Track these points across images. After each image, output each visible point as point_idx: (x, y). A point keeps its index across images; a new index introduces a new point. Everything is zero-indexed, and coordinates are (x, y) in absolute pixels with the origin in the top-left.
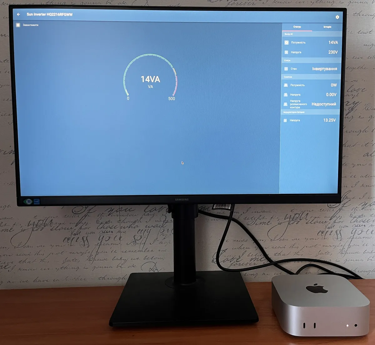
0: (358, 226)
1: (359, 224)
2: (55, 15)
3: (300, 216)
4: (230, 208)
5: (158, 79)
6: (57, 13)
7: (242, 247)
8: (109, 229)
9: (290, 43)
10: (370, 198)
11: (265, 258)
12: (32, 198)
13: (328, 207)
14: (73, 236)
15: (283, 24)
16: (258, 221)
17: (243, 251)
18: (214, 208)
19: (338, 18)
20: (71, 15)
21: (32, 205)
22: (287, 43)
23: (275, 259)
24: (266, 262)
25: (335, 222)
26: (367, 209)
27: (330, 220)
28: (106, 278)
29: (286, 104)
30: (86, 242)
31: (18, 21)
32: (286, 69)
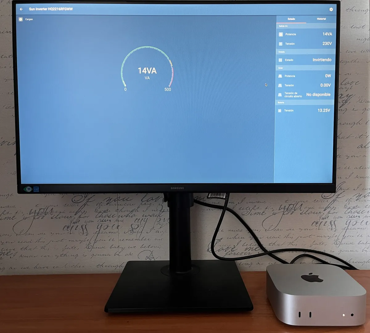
0: (353, 217)
1: (354, 215)
2: (56, 10)
3: (294, 207)
4: (224, 197)
5: (154, 71)
6: (58, 8)
7: (237, 237)
8: (107, 218)
9: (284, 34)
10: (364, 189)
11: (259, 248)
12: (32, 186)
13: (322, 197)
14: (72, 225)
15: (277, 16)
16: (253, 212)
17: (238, 241)
18: (209, 197)
19: (332, 10)
20: (71, 9)
21: (32, 192)
22: (281, 34)
23: (269, 248)
24: (261, 251)
25: (329, 213)
26: (361, 200)
27: (324, 210)
28: (104, 265)
29: (280, 95)
30: (85, 230)
31: (21, 16)
32: (280, 60)
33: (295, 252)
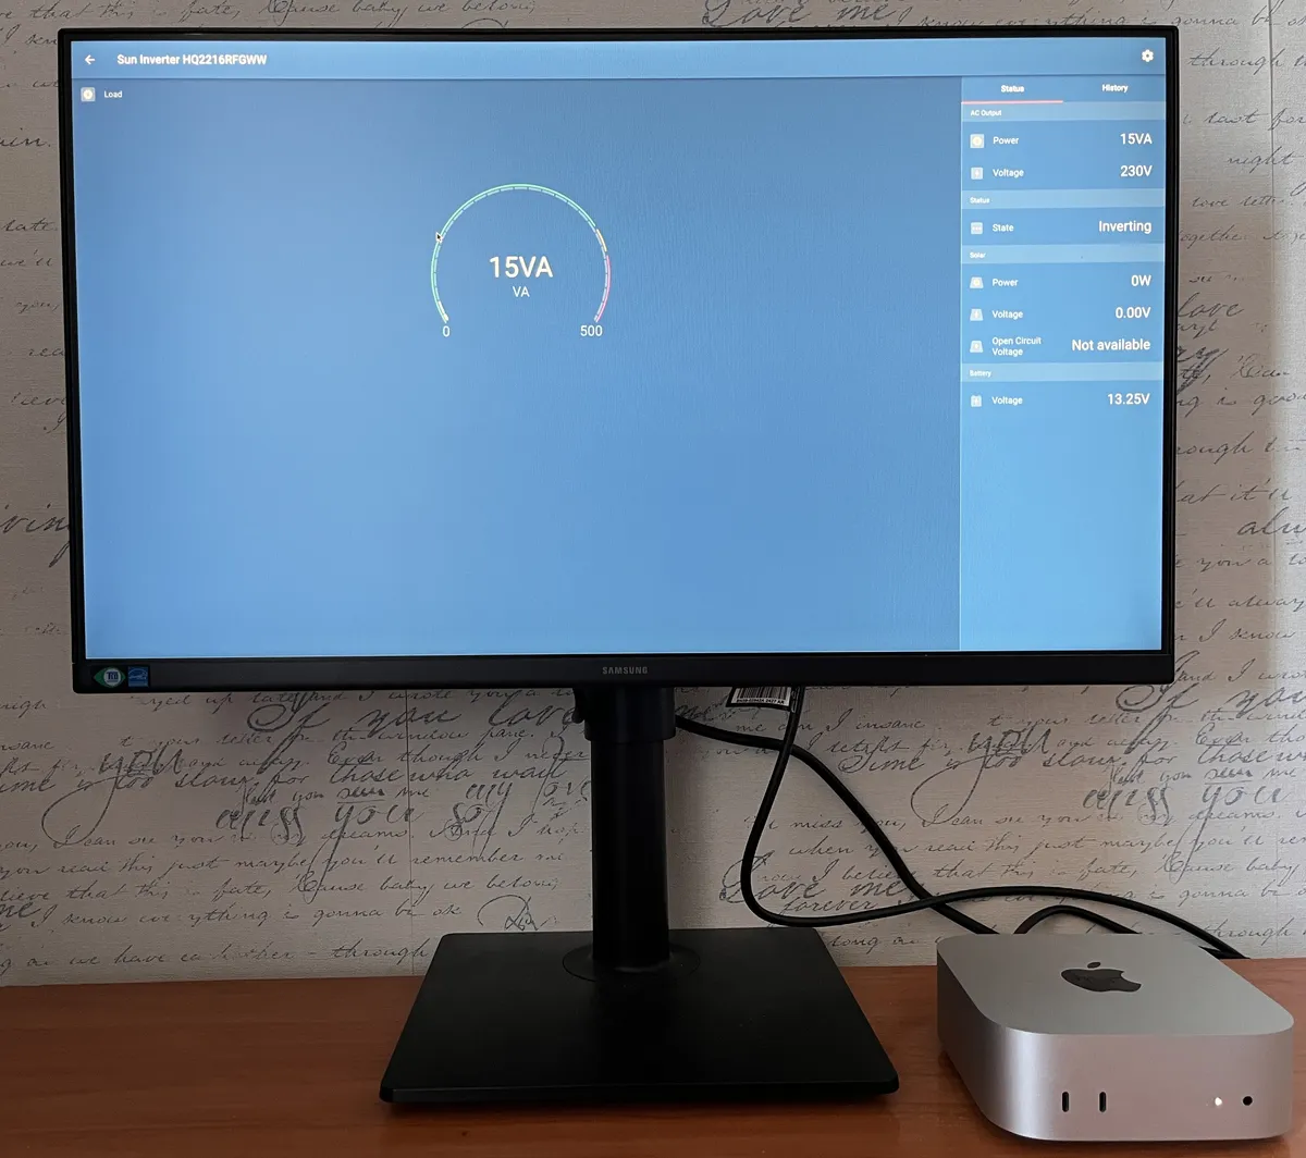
0: (1226, 774)
1: (1231, 766)
2: (208, 62)
3: (1022, 739)
4: (787, 703)
5: (545, 267)
6: (215, 57)
7: (824, 847)
8: (369, 784)
9: (988, 140)
10: (1264, 677)
11: (902, 885)
12: (124, 665)
13: (1120, 707)
14: (248, 807)
15: (963, 80)
16: (880, 758)
17: (826, 859)
18: (734, 701)
19: (1151, 58)
20: (262, 60)
21: (123, 688)
22: (977, 141)
23: (936, 887)
24: (907, 897)
25: (1143, 760)
26: (1255, 716)
27: (1127, 752)
28: (360, 950)
29: (976, 347)
30: (293, 827)
31: (88, 82)
32: (977, 228)
33: (1025, 900)
